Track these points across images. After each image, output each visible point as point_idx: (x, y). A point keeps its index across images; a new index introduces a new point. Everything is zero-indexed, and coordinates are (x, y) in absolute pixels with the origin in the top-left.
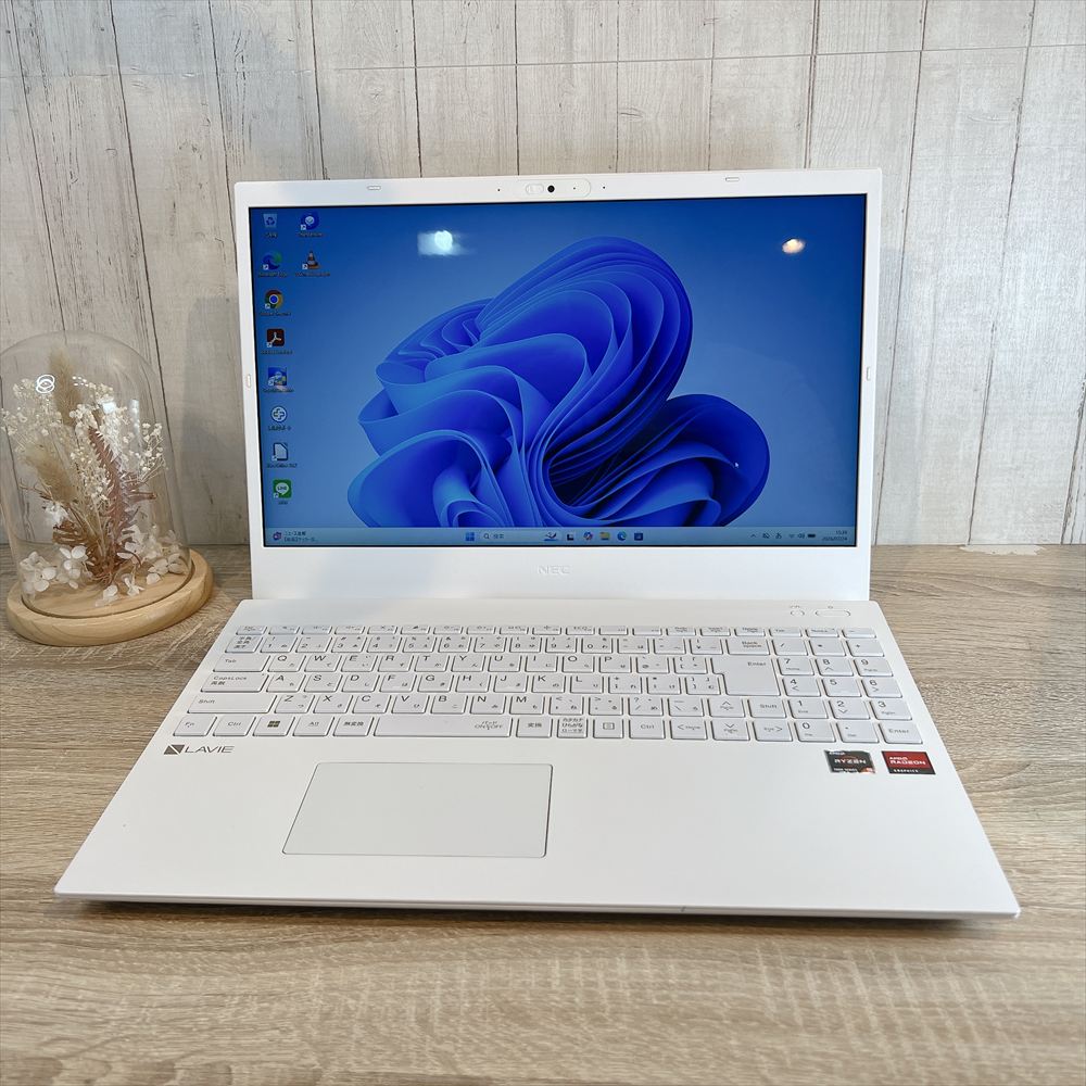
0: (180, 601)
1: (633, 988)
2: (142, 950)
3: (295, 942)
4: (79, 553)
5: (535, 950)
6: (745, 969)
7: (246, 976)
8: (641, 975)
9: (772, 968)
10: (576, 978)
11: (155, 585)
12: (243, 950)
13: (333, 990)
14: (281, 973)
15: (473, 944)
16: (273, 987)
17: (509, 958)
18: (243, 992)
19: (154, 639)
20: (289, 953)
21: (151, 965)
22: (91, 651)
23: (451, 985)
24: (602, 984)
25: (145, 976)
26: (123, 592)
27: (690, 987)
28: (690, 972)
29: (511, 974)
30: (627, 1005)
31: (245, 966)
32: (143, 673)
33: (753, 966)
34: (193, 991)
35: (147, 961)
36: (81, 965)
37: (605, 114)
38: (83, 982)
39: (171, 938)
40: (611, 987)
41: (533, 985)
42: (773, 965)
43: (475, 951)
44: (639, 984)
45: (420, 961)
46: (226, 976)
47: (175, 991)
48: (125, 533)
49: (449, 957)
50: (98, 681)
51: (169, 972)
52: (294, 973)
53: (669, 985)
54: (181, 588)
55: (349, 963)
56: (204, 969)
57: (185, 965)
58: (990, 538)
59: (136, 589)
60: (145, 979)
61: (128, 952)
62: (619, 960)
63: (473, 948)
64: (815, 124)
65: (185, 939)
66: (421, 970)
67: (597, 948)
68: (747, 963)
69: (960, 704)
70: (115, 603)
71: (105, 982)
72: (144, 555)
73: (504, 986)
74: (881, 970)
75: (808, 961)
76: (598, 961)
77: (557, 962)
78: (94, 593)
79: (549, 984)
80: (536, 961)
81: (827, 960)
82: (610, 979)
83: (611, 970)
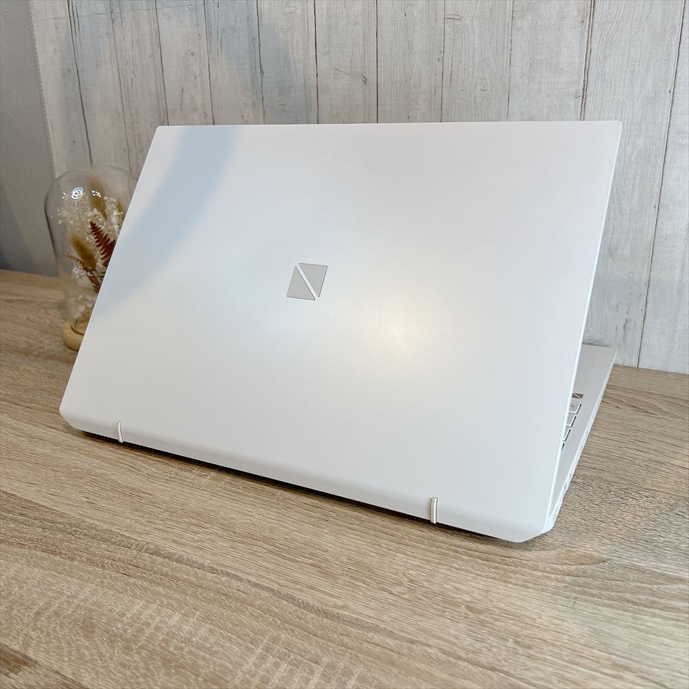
1: (168, 636)
3: (24, 545)
5: (137, 591)
8: (180, 629)
9: (264, 653)
10: (142, 617)
15: (108, 576)
23: (73, 597)
24: (153, 626)
27: (201, 648)
28: (211, 637)
29: (109, 602)
30: (153, 645)
33: (253, 647)
37: (436, 20)
40: (156, 630)
41: (115, 613)
42: (267, 651)
43: (105, 580)
44: (173, 633)
45: (72, 577)
49: (89, 580)
53: (190, 641)
55: (37, 566)
62: (177, 613)
63: (106, 578)
64: (595, 20)
66: (68, 582)
67: (173, 602)
73: (99, 608)
74: (337, 681)
75: (293, 657)
77: (142, 603)
79: (124, 615)
80: (131, 598)
82: (160, 625)
83: (166, 619)
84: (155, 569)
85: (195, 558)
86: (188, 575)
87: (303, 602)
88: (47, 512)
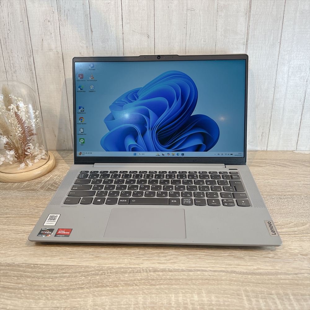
0: (45, 168)
1: (200, 305)
2: (30, 290)
3: (83, 287)
4: (12, 152)
5: (165, 291)
6: (238, 298)
7: (66, 300)
8: (202, 301)
9: (248, 298)
10: (180, 301)
11: (37, 163)
12: (65, 291)
13: (96, 306)
14: (78, 299)
15: (144, 289)
16: (75, 305)
17: (156, 294)
18: (64, 306)
19: (37, 180)
20: (81, 292)
21: (33, 296)
22: (16, 184)
23: (137, 304)
24: (189, 304)
25: (31, 300)
26: (27, 165)
27: (220, 305)
28: (220, 299)
29: (157, 300)
31: (65, 297)
32: (33, 192)
33: (241, 297)
34: (47, 306)
35: (32, 295)
36: (9, 296)
37: (183, 10)
38: (9, 302)
39: (40, 286)
40: (192, 305)
41: (165, 304)
42: (248, 297)
43: (144, 291)
44: (202, 304)
45: (126, 295)
46: (59, 300)
47: (41, 306)
48: (27, 146)
49: (136, 294)
50: (18, 194)
51: (39, 299)
52: (82, 299)
53: (212, 304)
54: (45, 164)
55: (101, 296)
56: (51, 297)
57: (45, 296)
58: (303, 148)
59: (31, 164)
60: (31, 302)
61: (25, 291)
62: (194, 294)
63: (144, 290)
64: (251, 14)
65: (45, 286)
66: (126, 298)
67: (187, 290)
68: (239, 296)
69: (300, 203)
70: (24, 169)
71: (16, 302)
72: (33, 153)
73: (155, 304)
74: (286, 299)
75: (260, 295)
76: (187, 295)
77: (173, 295)
78: (18, 165)
79: (171, 304)
80: (166, 295)
81: (266, 295)
82: (192, 302)
83: (192, 298)
84: (163, 278)
85: (176, 268)
86: (181, 276)
87: (241, 272)
88: (78, 268)
